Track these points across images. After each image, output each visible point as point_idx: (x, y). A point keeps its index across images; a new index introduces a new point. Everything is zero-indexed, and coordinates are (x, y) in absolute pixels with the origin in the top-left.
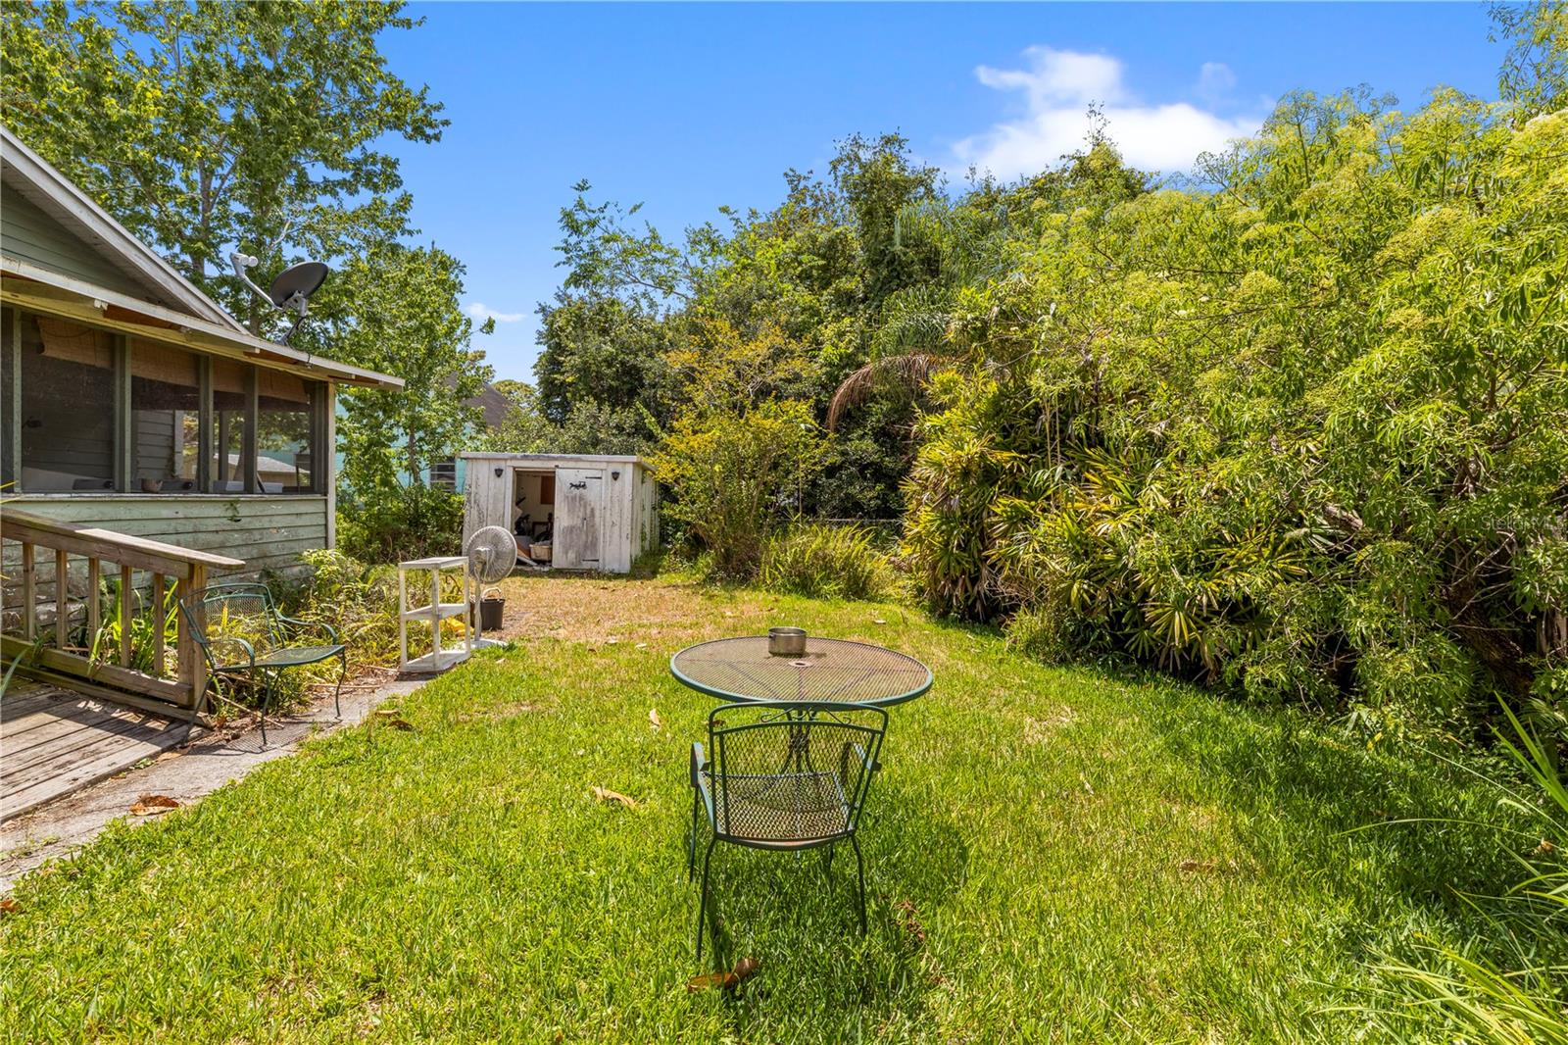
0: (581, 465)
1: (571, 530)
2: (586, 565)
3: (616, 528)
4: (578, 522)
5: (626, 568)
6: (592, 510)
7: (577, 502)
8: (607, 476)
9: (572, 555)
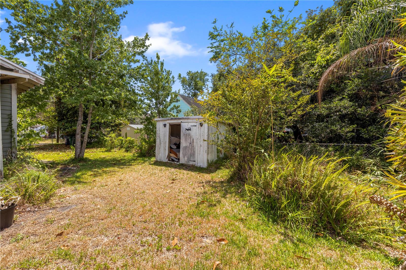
0: (189, 121)
1: (186, 148)
2: (191, 163)
3: (202, 148)
4: (188, 144)
5: (205, 165)
6: (193, 139)
7: (188, 136)
8: (198, 125)
9: (186, 158)
